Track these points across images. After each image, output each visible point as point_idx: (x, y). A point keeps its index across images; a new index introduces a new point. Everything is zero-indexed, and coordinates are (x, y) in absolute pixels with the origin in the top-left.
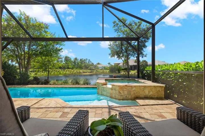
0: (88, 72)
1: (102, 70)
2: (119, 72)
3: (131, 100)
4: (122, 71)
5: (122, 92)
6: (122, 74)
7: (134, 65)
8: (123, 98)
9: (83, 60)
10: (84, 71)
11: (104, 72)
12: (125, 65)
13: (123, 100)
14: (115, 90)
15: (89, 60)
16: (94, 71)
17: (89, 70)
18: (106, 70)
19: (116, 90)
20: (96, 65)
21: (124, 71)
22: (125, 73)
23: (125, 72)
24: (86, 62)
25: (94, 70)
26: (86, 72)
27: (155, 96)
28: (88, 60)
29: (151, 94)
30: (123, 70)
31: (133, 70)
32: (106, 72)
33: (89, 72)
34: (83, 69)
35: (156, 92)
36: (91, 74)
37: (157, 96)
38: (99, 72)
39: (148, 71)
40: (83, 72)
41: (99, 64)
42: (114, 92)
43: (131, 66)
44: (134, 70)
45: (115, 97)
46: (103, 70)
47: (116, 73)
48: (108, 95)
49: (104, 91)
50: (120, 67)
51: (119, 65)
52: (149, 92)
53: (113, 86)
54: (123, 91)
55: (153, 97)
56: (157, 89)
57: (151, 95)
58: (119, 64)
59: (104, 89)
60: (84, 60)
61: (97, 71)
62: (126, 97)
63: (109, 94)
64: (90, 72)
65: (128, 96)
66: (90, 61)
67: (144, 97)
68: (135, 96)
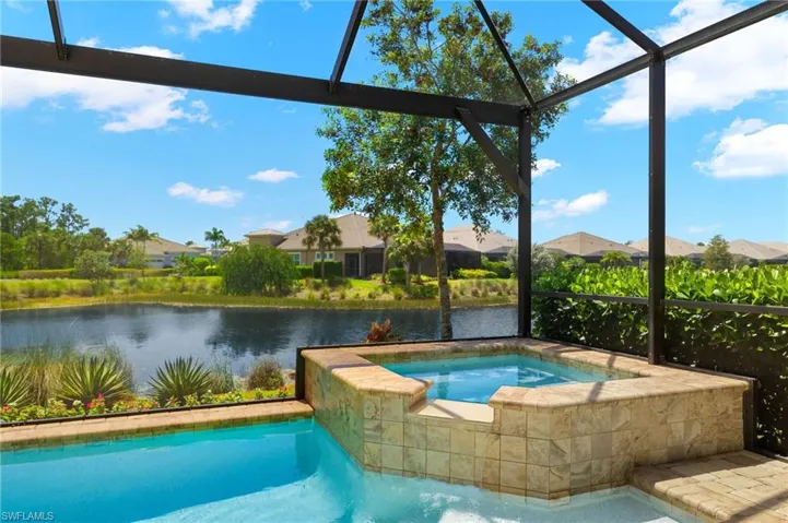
0: (65, 291)
1: (166, 274)
2: (284, 292)
3: (612, 482)
4: (303, 281)
5: (565, 445)
6: (303, 302)
7: (365, 250)
8: (571, 483)
9: (17, 204)
10: (37, 282)
11: (184, 289)
12: (315, 246)
13: (572, 492)
14: (525, 436)
15: (69, 208)
16: (112, 285)
17: (71, 276)
18: (199, 278)
19: (531, 434)
20: (121, 242)
21: (312, 280)
22: (317, 294)
23: (317, 287)
24: (40, 220)
25: (113, 276)
26: (57, 294)
27: (710, 442)
28: (57, 209)
29: (693, 437)
30: (305, 274)
31: (360, 278)
32: (201, 288)
33: (72, 293)
34: (18, 267)
35: (715, 421)
36: (91, 301)
37: (720, 440)
38: (150, 288)
39: (597, 298)
40: (32, 294)
41: (142, 235)
42: (514, 450)
43: (352, 256)
44: (366, 276)
45: (525, 478)
46: (179, 279)
47: (271, 294)
48: (464, 469)
49: (429, 446)
50: (289, 260)
51: (283, 246)
52: (688, 424)
53: (510, 412)
54: (573, 436)
55: (705, 449)
56: (719, 405)
57: (695, 440)
58: (281, 239)
59: (430, 435)
60: (30, 205)
61: (132, 283)
62: (589, 469)
63: (468, 467)
64: (85, 294)
65: (595, 464)
66: (78, 218)
67: (665, 459)
68: (627, 458)
